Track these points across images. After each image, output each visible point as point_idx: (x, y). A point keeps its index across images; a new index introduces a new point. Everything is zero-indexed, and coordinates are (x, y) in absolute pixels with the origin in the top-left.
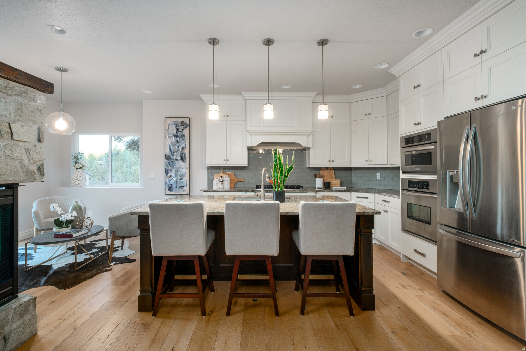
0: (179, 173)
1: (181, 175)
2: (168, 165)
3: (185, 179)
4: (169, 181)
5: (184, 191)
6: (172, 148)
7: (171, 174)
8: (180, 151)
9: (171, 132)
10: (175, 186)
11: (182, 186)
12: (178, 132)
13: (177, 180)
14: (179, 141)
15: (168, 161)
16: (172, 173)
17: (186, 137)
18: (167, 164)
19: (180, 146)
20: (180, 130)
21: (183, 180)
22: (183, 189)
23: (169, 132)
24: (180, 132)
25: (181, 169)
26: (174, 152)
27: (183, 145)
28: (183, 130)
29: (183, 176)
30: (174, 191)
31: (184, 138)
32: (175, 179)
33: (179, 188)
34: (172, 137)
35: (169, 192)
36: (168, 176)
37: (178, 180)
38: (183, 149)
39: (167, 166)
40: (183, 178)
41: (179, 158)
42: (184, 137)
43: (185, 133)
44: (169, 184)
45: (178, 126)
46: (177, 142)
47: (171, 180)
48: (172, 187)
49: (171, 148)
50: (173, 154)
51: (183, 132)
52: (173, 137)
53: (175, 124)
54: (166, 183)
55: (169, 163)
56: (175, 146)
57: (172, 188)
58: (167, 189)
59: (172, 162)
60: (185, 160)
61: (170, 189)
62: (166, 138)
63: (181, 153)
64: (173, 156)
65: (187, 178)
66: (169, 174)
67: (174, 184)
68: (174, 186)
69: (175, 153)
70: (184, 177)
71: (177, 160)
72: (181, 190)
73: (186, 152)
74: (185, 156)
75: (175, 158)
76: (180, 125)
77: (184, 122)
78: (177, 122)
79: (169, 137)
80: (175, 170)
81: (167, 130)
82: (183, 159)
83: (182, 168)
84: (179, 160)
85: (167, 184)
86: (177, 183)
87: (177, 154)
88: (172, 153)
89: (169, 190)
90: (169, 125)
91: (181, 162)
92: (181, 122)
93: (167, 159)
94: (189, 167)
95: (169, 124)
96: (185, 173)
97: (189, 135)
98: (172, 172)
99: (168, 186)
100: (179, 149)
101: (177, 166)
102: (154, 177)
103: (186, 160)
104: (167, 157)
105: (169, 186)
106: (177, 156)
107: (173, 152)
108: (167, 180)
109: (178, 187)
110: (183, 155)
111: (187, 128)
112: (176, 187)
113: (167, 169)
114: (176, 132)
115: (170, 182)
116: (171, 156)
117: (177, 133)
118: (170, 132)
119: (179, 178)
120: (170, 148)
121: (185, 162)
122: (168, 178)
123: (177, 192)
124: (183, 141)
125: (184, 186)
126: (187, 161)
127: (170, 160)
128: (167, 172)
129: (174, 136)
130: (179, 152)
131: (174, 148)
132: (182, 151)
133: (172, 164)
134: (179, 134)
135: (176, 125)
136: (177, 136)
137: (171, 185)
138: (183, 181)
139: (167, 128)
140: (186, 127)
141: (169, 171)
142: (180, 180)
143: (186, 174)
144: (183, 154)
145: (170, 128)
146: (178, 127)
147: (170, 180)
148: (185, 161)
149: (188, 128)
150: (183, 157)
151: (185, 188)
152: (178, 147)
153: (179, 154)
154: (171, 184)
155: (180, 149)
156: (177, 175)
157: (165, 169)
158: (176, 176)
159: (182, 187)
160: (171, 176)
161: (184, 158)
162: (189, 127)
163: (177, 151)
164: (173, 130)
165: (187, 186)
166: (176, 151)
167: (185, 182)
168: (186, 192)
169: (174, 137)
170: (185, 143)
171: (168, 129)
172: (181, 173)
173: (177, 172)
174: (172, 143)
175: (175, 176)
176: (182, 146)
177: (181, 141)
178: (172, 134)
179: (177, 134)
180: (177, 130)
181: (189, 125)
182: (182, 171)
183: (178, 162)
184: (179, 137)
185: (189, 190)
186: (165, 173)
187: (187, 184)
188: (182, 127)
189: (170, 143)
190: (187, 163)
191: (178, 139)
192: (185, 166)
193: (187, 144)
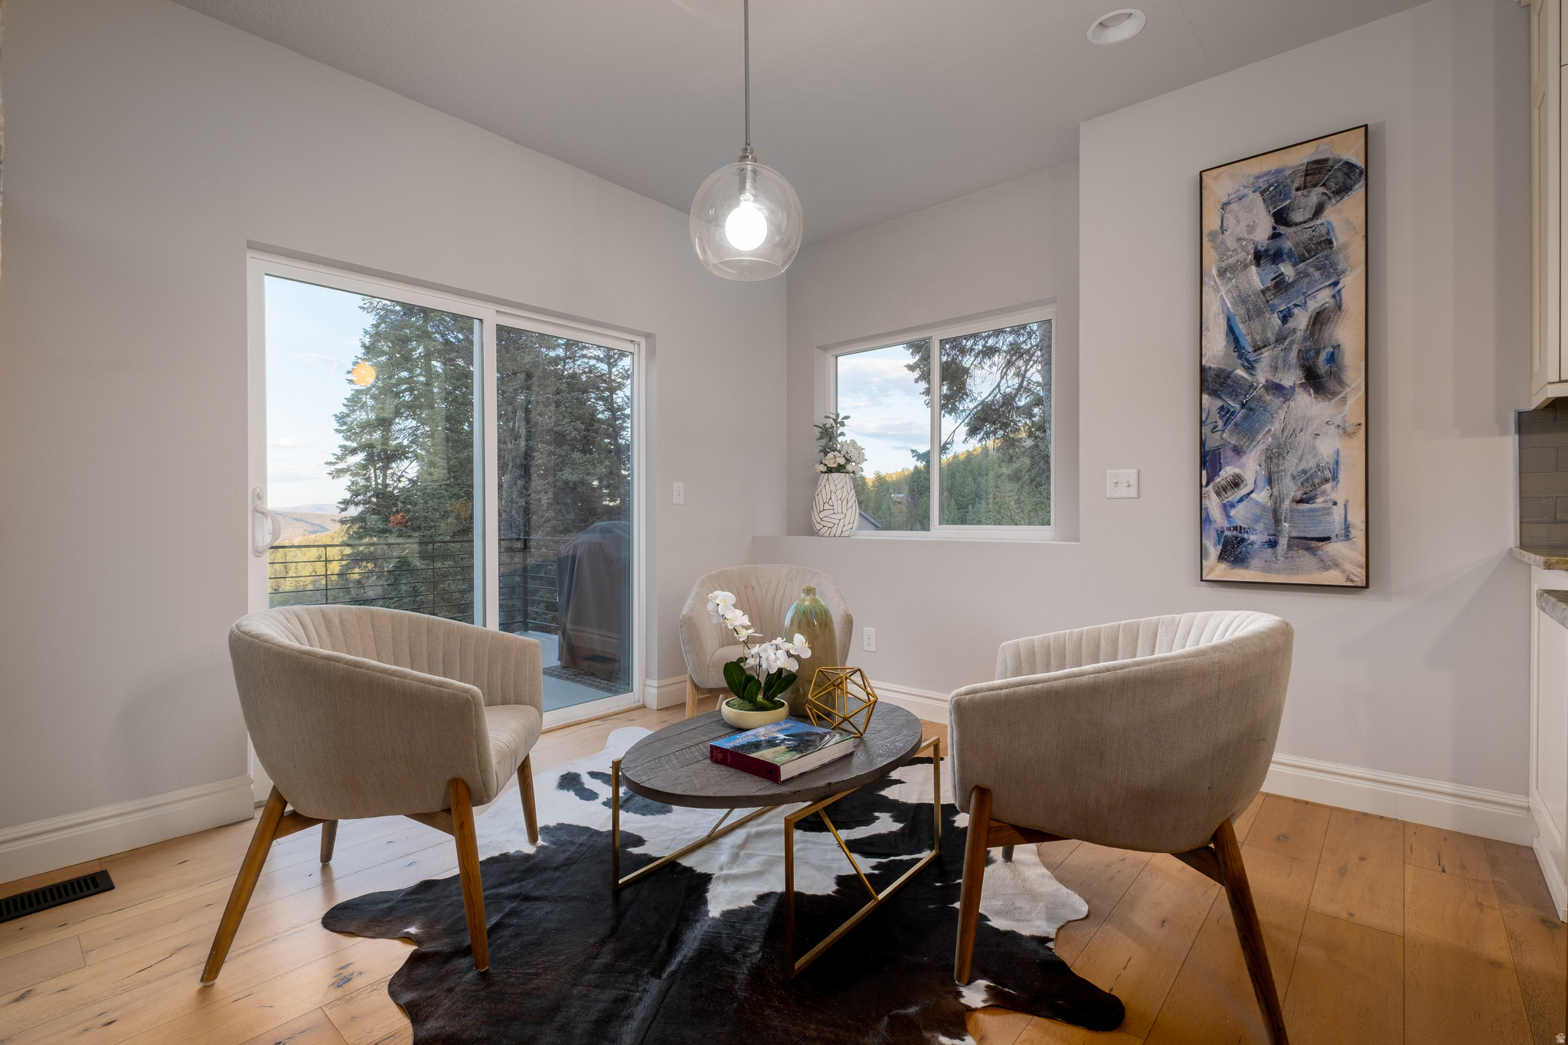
0: (1291, 464)
1: (1304, 472)
2: (1220, 423)
3: (1334, 496)
4: (1226, 508)
5: (1326, 568)
6: (1241, 328)
7: (1237, 471)
8: (1299, 335)
9: (1239, 240)
10: (1266, 538)
11: (1312, 539)
12: (1282, 229)
13: (1277, 501)
14: (1294, 282)
15: (1220, 403)
16: (1250, 467)
17: (1343, 247)
18: (1215, 416)
19: (1296, 311)
20: (1297, 216)
21: (1320, 500)
22: (1320, 553)
23: (1223, 243)
24: (1296, 224)
25: (1304, 438)
26: (1257, 349)
27: (1324, 297)
28: (1319, 210)
29: (1316, 481)
30: (1255, 562)
31: (1327, 257)
32: (1262, 496)
33: (1290, 547)
34: (1246, 267)
35: (1224, 565)
36: (1218, 480)
37: (1286, 504)
38: (1319, 320)
39: (1214, 430)
40: (1324, 493)
41: (1291, 378)
42: (1326, 252)
43: (1335, 224)
44: (1226, 525)
45: (1287, 196)
46: (1280, 285)
47: (1241, 500)
48: (1243, 540)
49: (1241, 326)
50: (1252, 357)
51: (1318, 222)
52: (1253, 268)
53: (1262, 193)
54: (1204, 520)
55: (1226, 413)
56: (1267, 315)
57: (1242, 548)
58: (1214, 551)
59: (1243, 406)
60: (1332, 385)
61: (1233, 549)
62: (1205, 280)
63: (1309, 344)
64: (1250, 367)
65: (1347, 491)
66: (1228, 472)
67: (1260, 527)
68: (1257, 538)
69: (1266, 354)
70: (1328, 486)
71: (1276, 388)
72: (1306, 558)
73: (1347, 334)
74: (1332, 359)
75: (1262, 377)
76: (1296, 185)
77: (1326, 160)
78: (1278, 171)
79: (1222, 271)
80: (1261, 447)
81: (1213, 235)
82: (1314, 380)
83: (1310, 429)
84: (1293, 388)
85: (1214, 526)
86: (1277, 521)
87: (1275, 359)
88: (1241, 356)
89: (1221, 557)
90: (1224, 206)
91: (1305, 402)
92: (1303, 167)
93: (1214, 394)
94: (1363, 420)
95: (1225, 199)
96: (1331, 461)
97: (1364, 234)
98: (1244, 459)
99: (1220, 533)
100: (1291, 324)
101: (1276, 427)
102: (1133, 492)
103: (1341, 382)
104: (1212, 382)
105: (1227, 533)
106: (1280, 365)
107: (1250, 349)
108: (1213, 503)
109: (1283, 542)
110: (1323, 356)
111: (1352, 194)
112: (1273, 544)
113: (1209, 445)
114: (1269, 232)
115: (1233, 513)
116: (1240, 372)
117: (1275, 236)
118: (1231, 242)
119: (1291, 489)
120: (1231, 330)
121: (1334, 394)
122: (1218, 494)
123: (1278, 571)
124: (1317, 274)
125: (1328, 539)
126: (1348, 389)
127: (1234, 394)
128: (1209, 461)
129: (1258, 257)
130: (1292, 342)
131: (1256, 324)
132: (1312, 334)
133: (1246, 417)
134: (1291, 240)
135: (1273, 191)
136: (1277, 257)
137: (1235, 528)
138: (1322, 505)
139: (1212, 223)
140: (1343, 190)
141: (1228, 453)
142: (1301, 501)
143: (1341, 466)
144: (1318, 353)
145: (1230, 220)
146: (1283, 201)
147: (1233, 506)
148: (1338, 388)
149: (1358, 192)
150: (1322, 367)
151: (1333, 548)
152: (1286, 317)
153: (1293, 355)
154: (1239, 523)
155: (1301, 320)
156: (1275, 476)
157: (1202, 444)
158: (1270, 482)
159: (1314, 544)
160: (1236, 483)
161: (1331, 373)
162: (1363, 182)
163: (1280, 339)
164: (1251, 228)
165: (1347, 536)
166: (1272, 339)
167: (1337, 513)
168: (1343, 571)
169: (1258, 264)
170: (1336, 284)
171: (1216, 226)
172: (1310, 463)
173: (1273, 458)
174: (1242, 299)
175: (1262, 482)
176: (1313, 305)
177: (1307, 280)
178: (1243, 248)
179: (1278, 242)
180: (1281, 218)
181: (1365, 173)
182: (1314, 448)
183: (1287, 400)
184: (1290, 258)
185: (1363, 560)
186: (1203, 464)
187: (1347, 528)
188: (1315, 195)
189: (1234, 304)
190: (1350, 402)
191: (1287, 270)
192: (1338, 421)
193: (1352, 285)
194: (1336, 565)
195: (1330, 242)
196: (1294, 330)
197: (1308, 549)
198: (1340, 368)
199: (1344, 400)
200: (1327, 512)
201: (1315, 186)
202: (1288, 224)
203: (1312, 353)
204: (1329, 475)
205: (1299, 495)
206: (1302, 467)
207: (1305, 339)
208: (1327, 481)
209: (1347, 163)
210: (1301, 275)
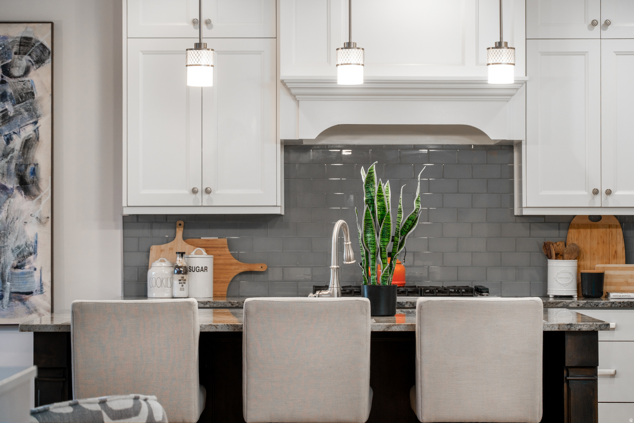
0: (11, 242)
1: (19, 247)
3: (35, 264)
5: (30, 313)
8: (16, 153)
11: (23, 293)
12: (6, 78)
13: (3, 267)
14: (14, 116)
17: (39, 99)
19: (14, 136)
20: (16, 72)
21: (27, 267)
22: (27, 302)
24: (15, 77)
25: (18, 224)
27: (28, 131)
28: (27, 71)
29: (25, 254)
31: (31, 104)
33: (10, 299)
37: (8, 270)
38: (28, 145)
40: (29, 262)
41: (11, 182)
42: (31, 100)
43: (36, 83)
45: (9, 57)
46: (5, 117)
51: (26, 79)
60: (33, 189)
63: (21, 160)
65: (41, 261)
70: (31, 258)
71: (3, 188)
72: (19, 307)
73: (41, 157)
74: (34, 172)
76: (14, 50)
77: (31, 39)
78: (4, 38)
82: (26, 185)
83: (22, 219)
84: (12, 190)
86: (4, 281)
87: (3, 168)
91: (18, 197)
92: (18, 40)
94: (50, 216)
96: (33, 241)
97: (50, 93)
100: (11, 145)
103: (38, 189)
106: (5, 172)
109: (7, 296)
110: (29, 170)
111: (45, 66)
112: (1, 297)
117: (3, 82)
119: (11, 259)
121: (35, 196)
123: (4, 316)
124: (26, 114)
125: (30, 293)
126: (42, 194)
130: (12, 157)
132: (23, 154)
134: (11, 87)
136: (4, 98)
138: (28, 270)
140: (40, 62)
142: (17, 267)
143: (39, 244)
144: (26, 168)
146: (7, 59)
148: (37, 193)
149: (49, 62)
150: (29, 178)
151: (35, 299)
152: (9, 140)
153: (13, 166)
155: (17, 143)
159: (24, 296)
161: (33, 182)
162: (50, 59)
163: (5, 155)
165: (41, 292)
167: (37, 274)
170: (36, 123)
172: (21, 242)
176: (24, 135)
177: (20, 117)
179: (4, 87)
180: (6, 70)
181: (52, 54)
182: (24, 232)
183: (9, 197)
184: (11, 99)
185: (50, 306)
187: (41, 286)
188: (24, 61)
190: (43, 202)
191: (9, 107)
192: (37, 215)
193: (44, 123)
194: (36, 310)
195: (33, 94)
196: (13, 150)
197: (21, 300)
198: (38, 179)
199: (40, 201)
200: (30, 274)
201: (25, 54)
202: (10, 76)
203: (23, 167)
204: (31, 249)
205: (16, 263)
206: (18, 244)
207: (19, 157)
208: (31, 254)
209: (42, 44)
210: (17, 113)
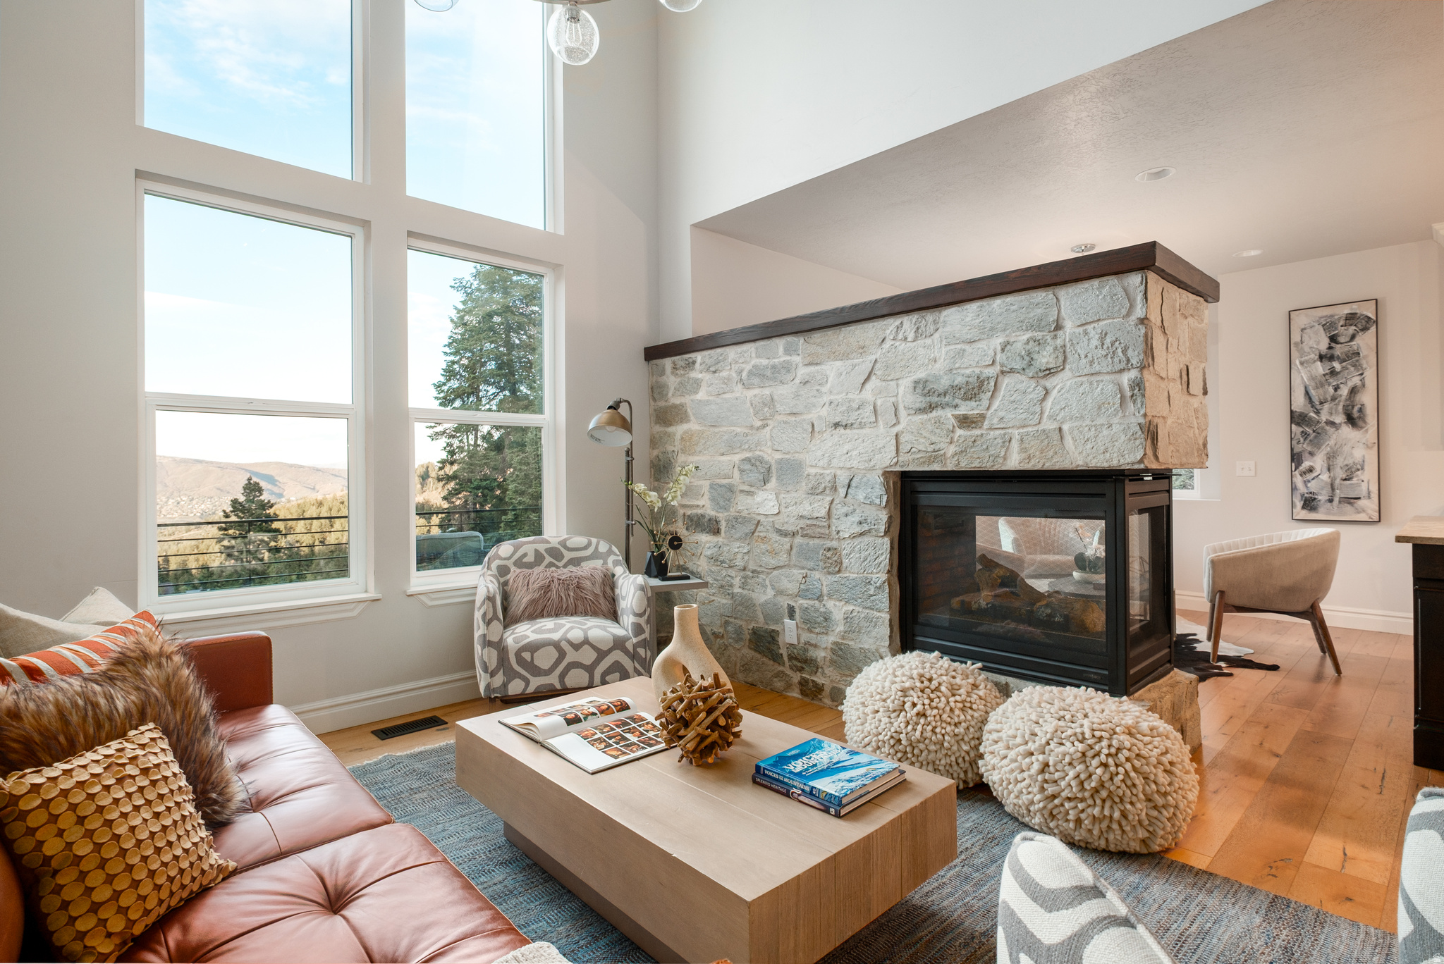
0: (1340, 461)
1: (1347, 465)
2: (1302, 440)
3: (1362, 478)
4: (1306, 482)
5: (1359, 513)
6: (1313, 392)
7: (1311, 464)
8: (1343, 398)
9: (1311, 348)
10: (1327, 498)
12: (1333, 345)
14: (1341, 371)
15: (1301, 429)
16: (1318, 462)
17: (1365, 357)
18: (1299, 436)
19: (1341, 386)
20: (1342, 339)
21: (1355, 479)
22: (1356, 505)
23: (1302, 348)
24: (1342, 343)
25: (1346, 449)
26: (1321, 403)
27: (1356, 381)
28: (1353, 337)
30: (1321, 510)
31: (1357, 361)
32: (1325, 477)
33: (1340, 502)
34: (1315, 362)
35: (1304, 512)
36: (1301, 468)
37: (1338, 481)
38: (1353, 391)
39: (1298, 443)
40: (1357, 476)
41: (1339, 419)
42: (1357, 358)
43: (1361, 345)
44: (1306, 491)
45: (1336, 329)
46: (1333, 373)
47: (1313, 479)
48: (1315, 499)
49: (1312, 391)
50: (1318, 407)
51: (1353, 343)
52: (1319, 363)
53: (1323, 326)
54: (1294, 489)
55: (1305, 434)
56: (1326, 387)
57: (1315, 503)
58: (1299, 504)
59: (1314, 431)
60: (1360, 423)
61: (1310, 503)
62: (1292, 366)
64: (1318, 412)
66: (1306, 464)
67: (1324, 492)
68: (1322, 498)
69: (1326, 406)
70: (1359, 473)
71: (1332, 424)
72: (1348, 508)
73: (1367, 399)
74: (1360, 410)
75: (1324, 417)
76: (1341, 324)
77: (1356, 314)
78: (1332, 316)
79: (1302, 363)
80: (1325, 452)
81: (1296, 344)
82: (1351, 420)
84: (1340, 424)
85: (1299, 492)
86: (1333, 489)
87: (1331, 409)
88: (1313, 406)
89: (1303, 508)
90: (1302, 330)
91: (1346, 431)
92: (1345, 316)
93: (1298, 424)
94: (1376, 441)
95: (1303, 327)
96: (1361, 460)
97: (1374, 352)
98: (1315, 458)
99: (1302, 495)
100: (1339, 392)
101: (1332, 442)
102: (1252, 473)
103: (1365, 422)
104: (1297, 418)
105: (1306, 495)
106: (1334, 412)
107: (1318, 403)
108: (1299, 481)
109: (1336, 500)
110: (1356, 409)
111: (1369, 331)
112: (1331, 501)
113: (1296, 451)
114: (1327, 346)
115: (1309, 485)
116: (1312, 414)
117: (1330, 348)
118: (1307, 349)
119: (1340, 474)
120: (1307, 393)
121: (1362, 428)
122: (1301, 475)
123: (1334, 514)
124: (1352, 369)
125: (1359, 498)
127: (1309, 425)
128: (1296, 458)
129: (1321, 358)
130: (1340, 401)
131: (1321, 391)
132: (1350, 398)
133: (1315, 437)
134: (1339, 350)
135: (1329, 326)
136: (1331, 358)
137: (1311, 493)
139: (1296, 337)
140: (1365, 329)
141: (1306, 455)
142: (1345, 480)
143: (1366, 463)
144: (1353, 407)
145: (1306, 338)
146: (1334, 331)
147: (1309, 481)
148: (1364, 425)
149: (1373, 329)
150: (1355, 414)
151: (1362, 503)
152: (1336, 388)
153: (1340, 408)
154: (1313, 490)
155: (1344, 391)
156: (1331, 467)
157: (1292, 449)
158: (1329, 470)
159: (1352, 500)
160: (1311, 470)
161: (1360, 418)
162: (1375, 326)
163: (1334, 399)
164: (1318, 343)
165: (1369, 497)
166: (1329, 399)
167: (1364, 486)
168: (1367, 514)
169: (1321, 361)
170: (1362, 374)
171: (1298, 339)
172: (1350, 461)
173: (1331, 457)
174: (1312, 378)
175: (1325, 470)
176: (1350, 384)
177: (1347, 371)
178: (1313, 352)
179: (1331, 351)
180: (1333, 339)
181: (1376, 322)
182: (1352, 454)
183: (1337, 429)
184: (1338, 359)
185: (1377, 508)
186: (1292, 460)
187: (1369, 493)
188: (1352, 329)
189: (1309, 380)
190: (1370, 432)
191: (1337, 365)
192: (1364, 441)
193: (1370, 375)
194: (1364, 511)
195: (1359, 354)
196: (1341, 396)
197: (1350, 503)
198: (1364, 415)
199: (1367, 431)
200: (1359, 485)
201: (1351, 325)
202: (1337, 343)
203: (1350, 407)
204: (1359, 467)
205: (1344, 476)
206: (1346, 462)
207: (1346, 400)
208: (1358, 470)
209: (1367, 316)
210: (1344, 368)
